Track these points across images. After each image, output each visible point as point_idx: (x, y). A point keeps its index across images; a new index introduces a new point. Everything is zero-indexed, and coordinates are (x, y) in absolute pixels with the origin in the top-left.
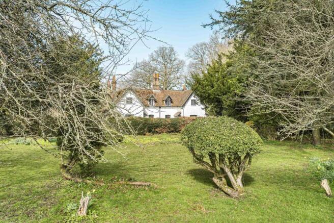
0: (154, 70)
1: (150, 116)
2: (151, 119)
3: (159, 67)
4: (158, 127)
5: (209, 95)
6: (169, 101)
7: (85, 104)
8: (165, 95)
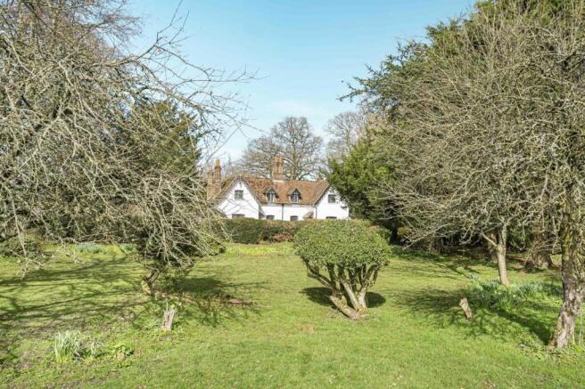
0: (278, 150)
1: (268, 217)
2: (269, 221)
3: (285, 146)
4: (277, 232)
5: (352, 188)
6: (296, 197)
7: (173, 202)
8: (291, 188)
